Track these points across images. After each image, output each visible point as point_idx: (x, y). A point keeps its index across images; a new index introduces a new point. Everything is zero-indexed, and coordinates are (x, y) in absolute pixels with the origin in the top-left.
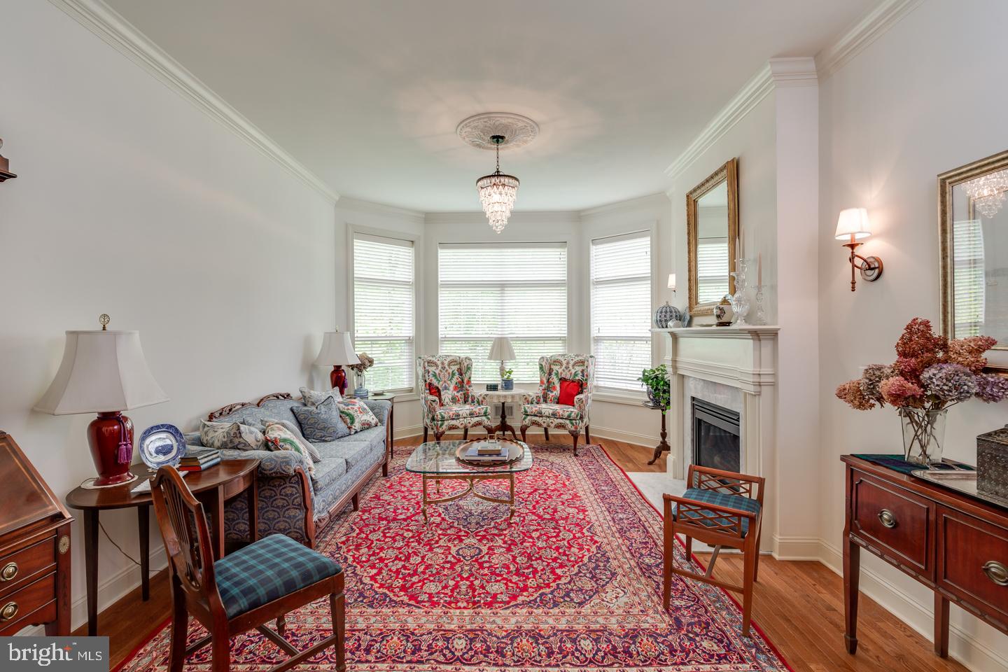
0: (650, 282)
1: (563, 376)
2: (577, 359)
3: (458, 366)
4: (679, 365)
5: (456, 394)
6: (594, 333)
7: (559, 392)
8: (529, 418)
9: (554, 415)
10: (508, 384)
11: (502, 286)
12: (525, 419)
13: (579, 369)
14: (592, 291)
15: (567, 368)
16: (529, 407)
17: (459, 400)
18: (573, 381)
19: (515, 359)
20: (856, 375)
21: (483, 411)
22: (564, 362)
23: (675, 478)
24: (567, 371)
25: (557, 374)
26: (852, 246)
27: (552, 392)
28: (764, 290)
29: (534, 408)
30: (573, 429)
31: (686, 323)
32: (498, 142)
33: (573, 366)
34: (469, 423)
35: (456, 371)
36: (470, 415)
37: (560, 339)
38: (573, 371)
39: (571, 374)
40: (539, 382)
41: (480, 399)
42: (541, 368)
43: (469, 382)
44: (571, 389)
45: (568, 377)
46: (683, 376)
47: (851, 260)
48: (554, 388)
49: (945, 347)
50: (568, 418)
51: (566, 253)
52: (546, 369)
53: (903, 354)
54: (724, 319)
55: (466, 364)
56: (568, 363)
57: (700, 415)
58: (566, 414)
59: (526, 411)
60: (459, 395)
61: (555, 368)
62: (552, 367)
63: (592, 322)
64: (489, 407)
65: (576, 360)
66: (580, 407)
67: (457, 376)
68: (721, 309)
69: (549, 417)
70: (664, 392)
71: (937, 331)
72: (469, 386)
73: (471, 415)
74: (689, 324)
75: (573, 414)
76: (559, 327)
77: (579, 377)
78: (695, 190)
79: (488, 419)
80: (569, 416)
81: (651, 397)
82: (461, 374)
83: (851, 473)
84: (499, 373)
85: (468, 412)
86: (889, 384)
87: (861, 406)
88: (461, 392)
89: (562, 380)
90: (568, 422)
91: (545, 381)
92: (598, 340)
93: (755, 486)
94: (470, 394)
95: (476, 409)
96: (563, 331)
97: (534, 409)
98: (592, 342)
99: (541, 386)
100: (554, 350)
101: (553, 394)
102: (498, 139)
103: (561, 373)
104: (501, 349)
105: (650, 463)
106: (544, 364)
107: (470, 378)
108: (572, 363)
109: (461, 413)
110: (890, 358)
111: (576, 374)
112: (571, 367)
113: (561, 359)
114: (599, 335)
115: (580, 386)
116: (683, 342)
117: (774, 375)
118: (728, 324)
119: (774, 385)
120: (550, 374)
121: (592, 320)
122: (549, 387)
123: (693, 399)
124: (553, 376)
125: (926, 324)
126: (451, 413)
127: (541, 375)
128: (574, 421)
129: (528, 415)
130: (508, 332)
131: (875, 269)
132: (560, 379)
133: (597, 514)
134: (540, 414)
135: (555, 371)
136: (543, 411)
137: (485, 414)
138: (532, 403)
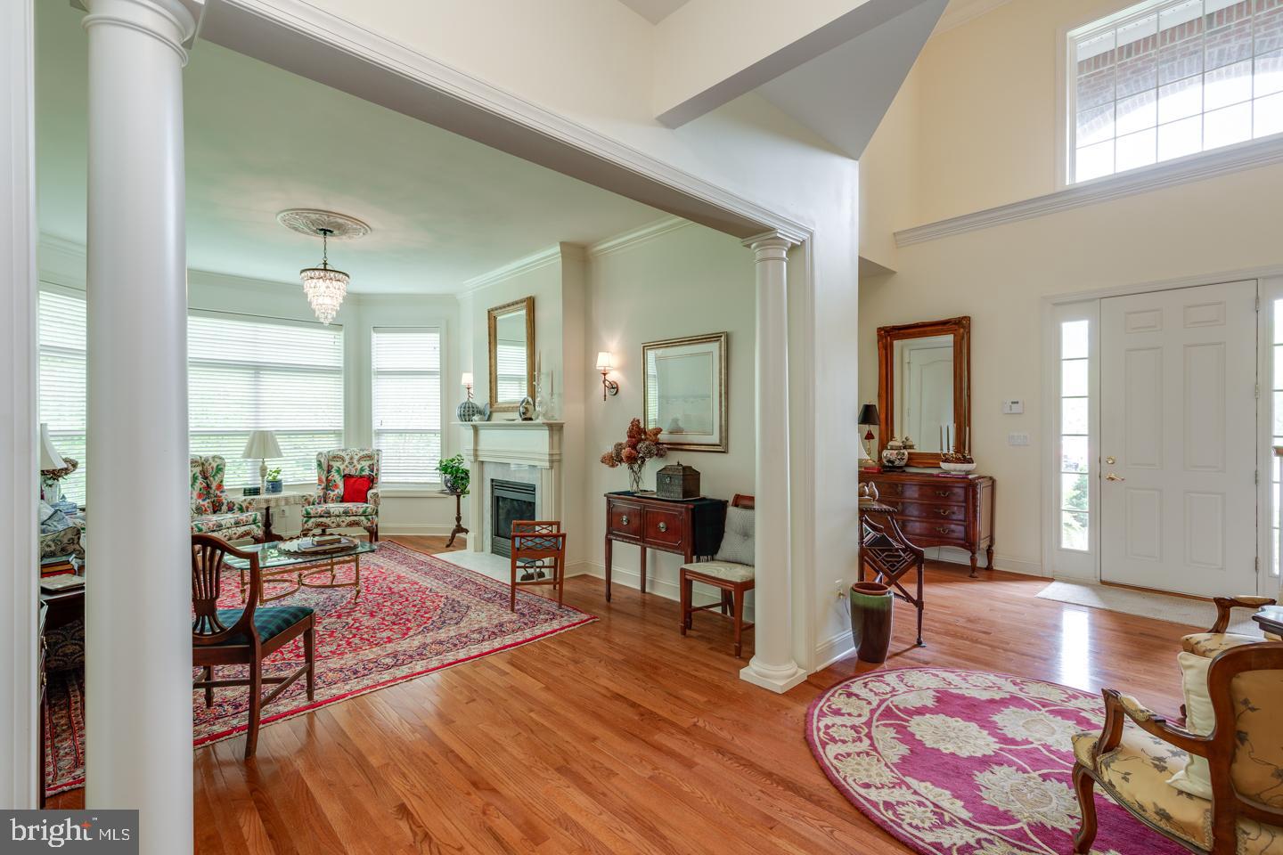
0: (439, 377)
1: (346, 472)
2: (362, 454)
3: (200, 468)
4: (480, 453)
5: (202, 503)
6: (376, 426)
7: (343, 490)
8: (313, 520)
9: (346, 513)
10: (275, 486)
11: (257, 369)
12: (306, 522)
13: (365, 464)
14: (373, 381)
15: (351, 463)
16: (312, 509)
17: (206, 510)
18: (361, 477)
19: (282, 456)
20: (609, 449)
21: (251, 519)
22: (347, 458)
23: (475, 551)
24: (350, 467)
25: (338, 471)
26: (605, 374)
27: (334, 491)
28: (555, 396)
29: (321, 508)
30: (369, 524)
31: (487, 416)
32: (325, 234)
33: (359, 461)
34: (235, 534)
35: (198, 474)
36: (235, 524)
37: (334, 432)
38: (359, 467)
39: (356, 470)
40: (317, 482)
41: (244, 505)
42: (320, 465)
43: (220, 486)
44: (359, 487)
45: (353, 473)
46: (482, 462)
47: (604, 382)
48: (336, 486)
49: (645, 433)
50: (364, 514)
51: (342, 337)
52: (325, 466)
53: (629, 437)
54: (528, 416)
55: (215, 465)
56: (351, 458)
57: (498, 493)
58: (361, 510)
59: (308, 513)
60: (205, 503)
61: (336, 465)
62: (331, 463)
63: (373, 415)
64: (259, 514)
65: (359, 455)
66: (375, 501)
67: (200, 480)
68: (526, 408)
69: (338, 516)
70: (462, 479)
71: (642, 426)
72: (222, 492)
73: (237, 524)
74: (489, 419)
75: (369, 509)
76: (336, 420)
77: (366, 472)
78: (496, 309)
79: (258, 527)
80: (364, 512)
81: (449, 485)
82: (205, 478)
83: (609, 502)
84: (259, 474)
85: (233, 521)
86: (625, 452)
87: (613, 466)
88: (208, 500)
89: (347, 477)
90: (363, 518)
91: (324, 480)
92: (380, 433)
93: (555, 527)
94: (224, 501)
95: (243, 517)
96: (338, 423)
97: (319, 510)
98: (373, 435)
99: (319, 485)
100: (330, 445)
101: (336, 492)
102: (325, 232)
103: (344, 470)
104: (262, 444)
105: (448, 546)
106: (322, 460)
107: (221, 482)
108: (356, 457)
109: (223, 523)
110: (624, 439)
111: (362, 470)
112: (355, 462)
113: (343, 454)
114: (382, 428)
115: (371, 481)
116: (483, 433)
117: (560, 454)
118: (531, 419)
119: (560, 461)
120: (329, 471)
121: (375, 411)
122: (328, 485)
123: (492, 480)
124: (334, 473)
125: (638, 421)
126: (211, 524)
127: (319, 473)
128: (370, 517)
129: (311, 517)
130: (268, 425)
131: (614, 388)
132: (344, 476)
133: (427, 582)
134: (328, 514)
135: (335, 468)
136: (332, 511)
137: (254, 522)
138: (313, 504)
